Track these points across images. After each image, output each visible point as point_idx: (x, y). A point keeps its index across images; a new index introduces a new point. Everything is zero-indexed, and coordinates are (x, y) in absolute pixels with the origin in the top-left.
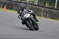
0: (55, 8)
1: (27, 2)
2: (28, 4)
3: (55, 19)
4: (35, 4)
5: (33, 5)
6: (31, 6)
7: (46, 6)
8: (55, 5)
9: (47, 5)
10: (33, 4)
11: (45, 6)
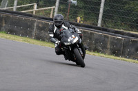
0: (99, 25)
1: (32, 12)
2: (35, 17)
3: (98, 51)
4: (51, 17)
5: (46, 19)
6: (43, 21)
7: (78, 22)
8: (98, 19)
9: (79, 19)
10: (47, 17)
11: (74, 22)
